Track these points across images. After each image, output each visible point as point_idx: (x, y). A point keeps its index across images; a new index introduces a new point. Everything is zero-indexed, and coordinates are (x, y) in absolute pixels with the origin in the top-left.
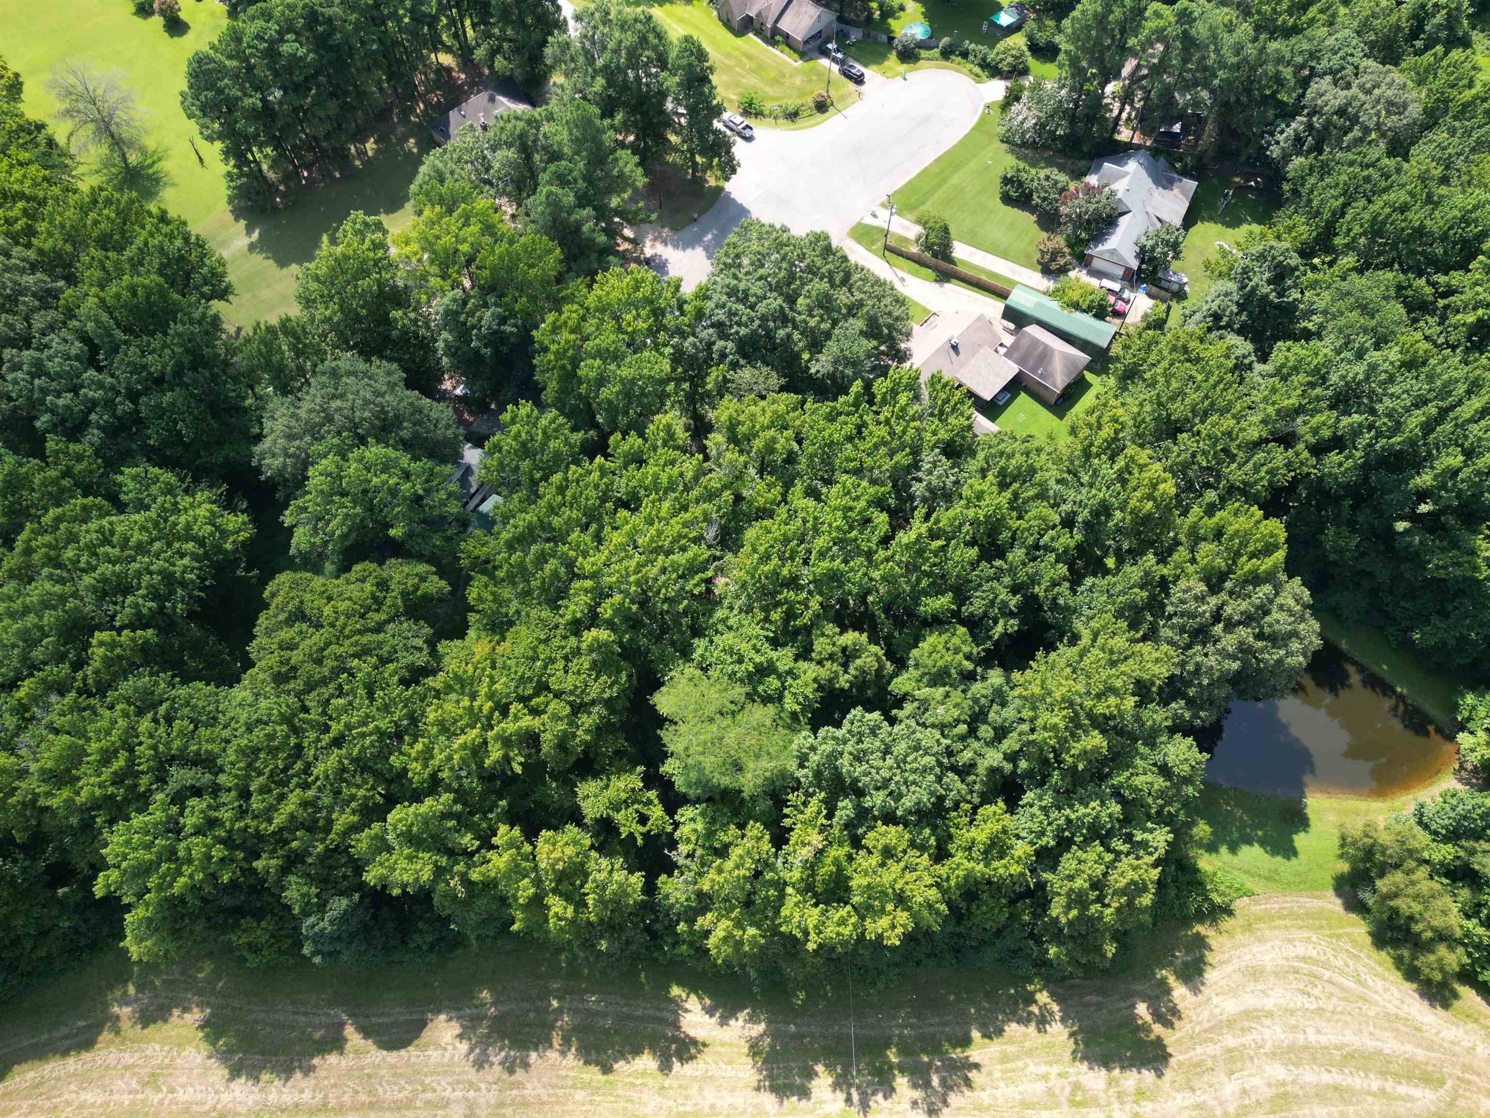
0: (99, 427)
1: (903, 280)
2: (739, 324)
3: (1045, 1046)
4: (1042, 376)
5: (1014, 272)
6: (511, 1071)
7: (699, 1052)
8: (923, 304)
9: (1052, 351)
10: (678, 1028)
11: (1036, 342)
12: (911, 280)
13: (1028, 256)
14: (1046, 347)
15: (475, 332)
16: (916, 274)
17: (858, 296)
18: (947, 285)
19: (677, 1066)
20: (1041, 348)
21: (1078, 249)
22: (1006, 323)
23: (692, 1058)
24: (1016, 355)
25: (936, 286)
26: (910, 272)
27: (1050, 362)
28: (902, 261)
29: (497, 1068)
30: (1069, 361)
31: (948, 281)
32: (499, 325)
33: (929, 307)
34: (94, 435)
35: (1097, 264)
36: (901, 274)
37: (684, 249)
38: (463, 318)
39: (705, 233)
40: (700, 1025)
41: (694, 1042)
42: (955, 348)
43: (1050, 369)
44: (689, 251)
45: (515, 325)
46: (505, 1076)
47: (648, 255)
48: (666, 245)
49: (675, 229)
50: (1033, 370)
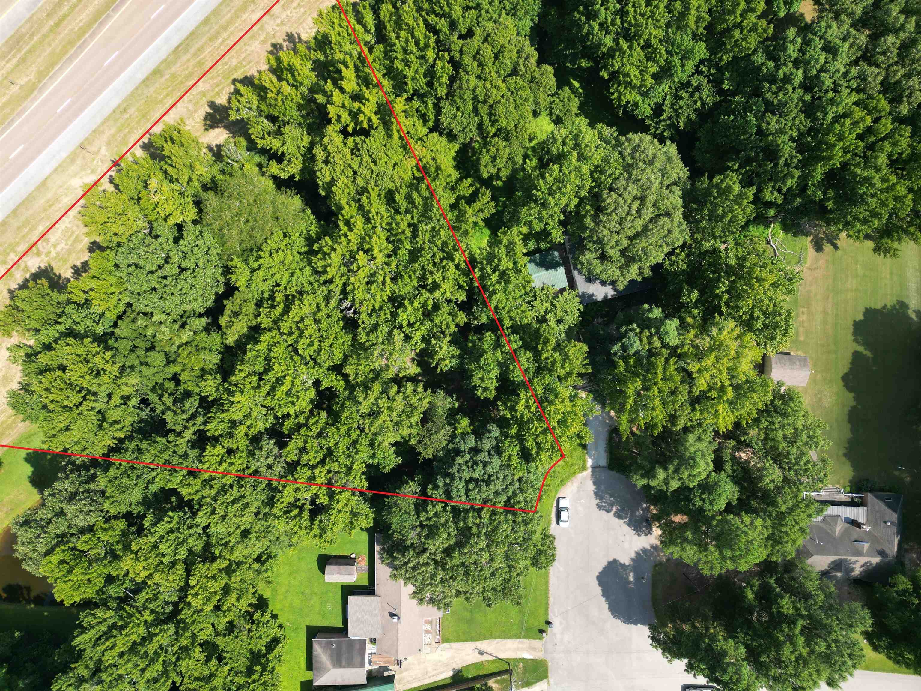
0: (762, 64)
1: (481, 653)
2: (466, 462)
3: (65, 261)
4: (331, 643)
6: (274, 46)
7: (205, 125)
8: (453, 644)
9: (334, 666)
10: (225, 127)
11: (350, 664)
12: (475, 658)
14: (341, 666)
15: (638, 330)
16: (476, 665)
17: (423, 559)
18: (450, 673)
19: (208, 110)
20: (344, 663)
22: (391, 673)
23: (205, 119)
24: (357, 646)
25: (458, 667)
26: (482, 663)
27: (331, 656)
28: (494, 668)
29: (280, 41)
30: (323, 670)
31: (453, 677)
32: (623, 344)
33: (447, 645)
34: (759, 58)
36: (486, 658)
37: (637, 553)
39: (636, 578)
40: (217, 136)
41: (212, 127)
42: (392, 615)
43: (329, 652)
44: (633, 555)
45: (615, 354)
46: (274, 41)
47: (654, 529)
48: (652, 547)
49: (658, 565)
50: (339, 643)
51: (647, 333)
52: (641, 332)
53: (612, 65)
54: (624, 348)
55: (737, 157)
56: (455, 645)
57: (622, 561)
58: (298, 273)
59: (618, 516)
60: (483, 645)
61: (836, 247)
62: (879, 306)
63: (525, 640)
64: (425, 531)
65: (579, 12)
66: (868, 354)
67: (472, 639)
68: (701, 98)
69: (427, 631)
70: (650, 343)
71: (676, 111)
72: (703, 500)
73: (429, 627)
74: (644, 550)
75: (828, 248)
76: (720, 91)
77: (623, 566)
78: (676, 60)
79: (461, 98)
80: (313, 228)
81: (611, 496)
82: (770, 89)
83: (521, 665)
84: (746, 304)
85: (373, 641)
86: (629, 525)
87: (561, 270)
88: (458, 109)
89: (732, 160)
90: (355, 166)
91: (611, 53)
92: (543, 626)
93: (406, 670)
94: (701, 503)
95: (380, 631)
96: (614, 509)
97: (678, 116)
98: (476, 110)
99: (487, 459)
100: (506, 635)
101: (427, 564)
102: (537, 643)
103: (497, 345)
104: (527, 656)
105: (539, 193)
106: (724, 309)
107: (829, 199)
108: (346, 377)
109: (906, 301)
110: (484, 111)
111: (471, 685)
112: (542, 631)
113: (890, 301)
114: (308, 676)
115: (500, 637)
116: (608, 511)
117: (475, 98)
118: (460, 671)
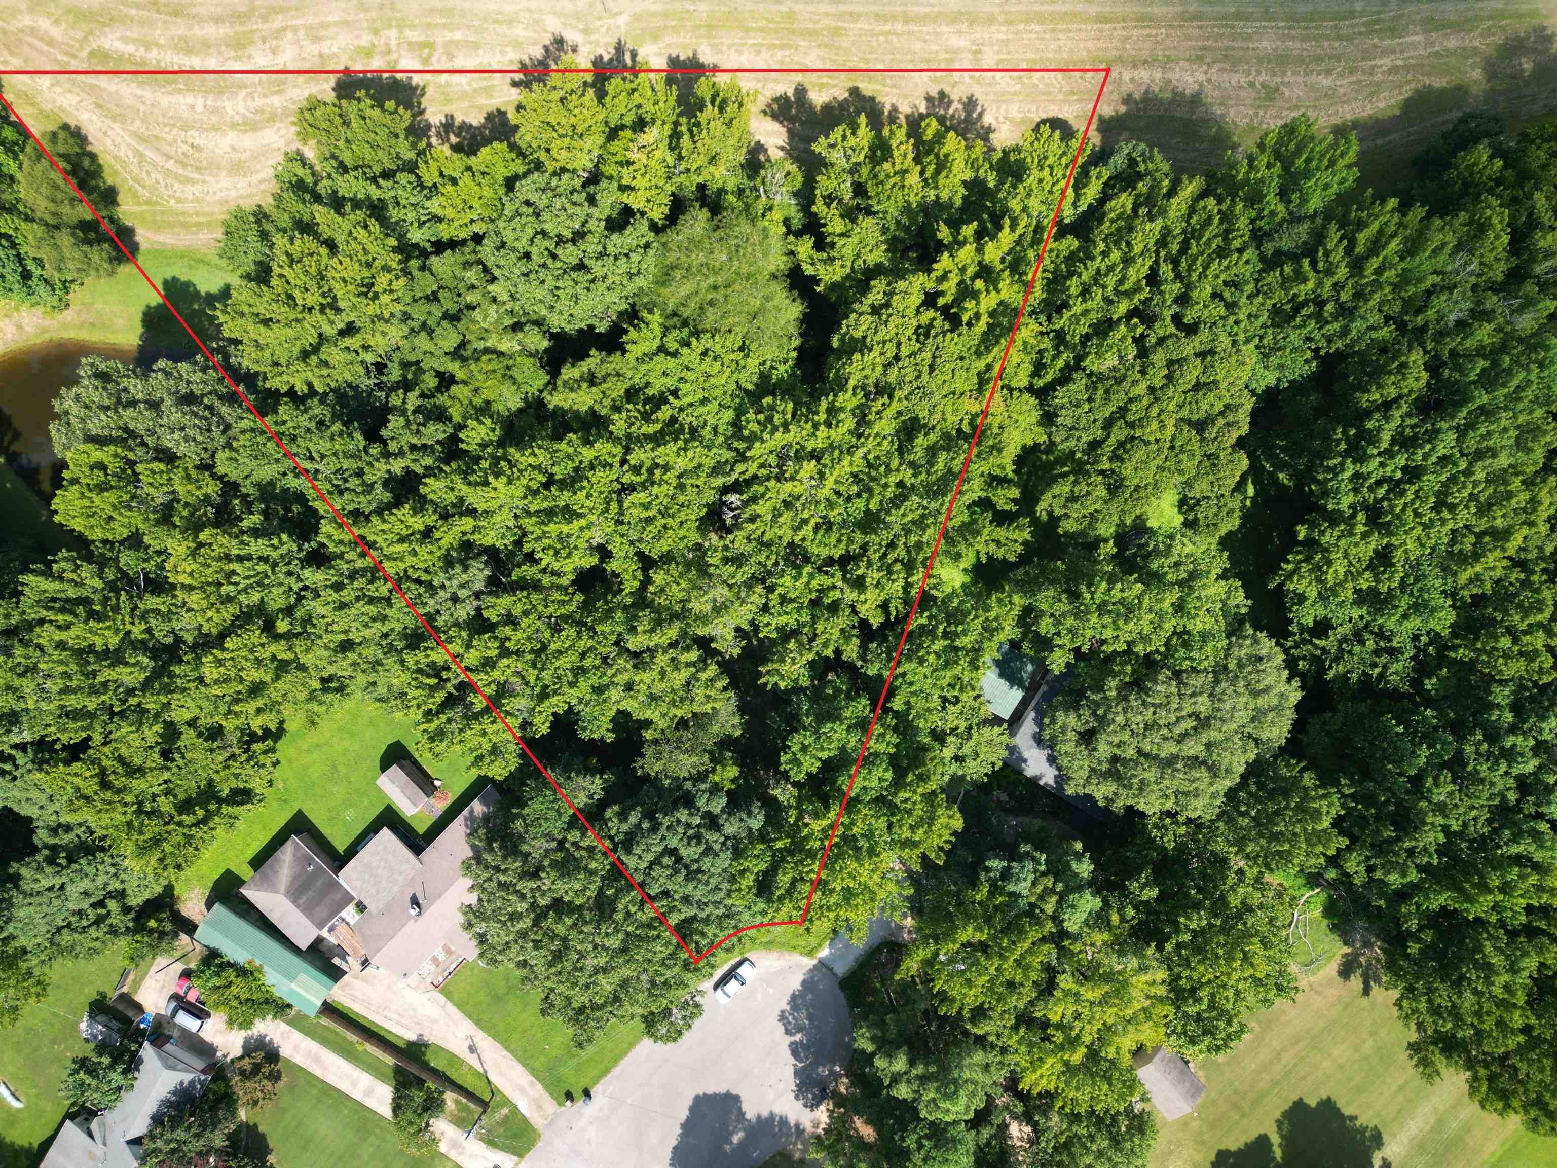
0: (1498, 706)
1: (472, 1049)
2: (688, 826)
3: (448, 101)
4: (310, 862)
5: (317, 1059)
6: (942, 94)
7: (769, 106)
8: (450, 1006)
9: (288, 894)
10: (789, 131)
11: (308, 910)
12: (459, 1049)
13: (292, 1088)
14: (294, 902)
15: (1042, 868)
16: (453, 1058)
17: (526, 886)
18: (412, 1037)
19: (790, 93)
20: (302, 901)
21: (219, 1087)
22: (344, 966)
23: (776, 100)
24: (338, 896)
25: (429, 1038)
26: (462, 1062)
27: (295, 878)
28: (469, 1083)
29: (954, 97)
30: (269, 884)
31: (411, 1044)
32: (1009, 868)
33: (442, 999)
34: (1502, 695)
35: (200, 1064)
36: (472, 1060)
37: (772, 1116)
38: (1060, 887)
39: (742, 1143)
40: (770, 134)
41: (775, 116)
42: (415, 902)
43: (297, 870)
44: (765, 1114)
45: (988, 870)
46: (947, 90)
47: (823, 1107)
48: (797, 1126)
49: (785, 1156)
50: (319, 870)
51: (1049, 882)
52: (1043, 874)
53: (1322, 533)
54: (1006, 875)
55: (1361, 783)
56: (451, 1008)
57: (745, 1107)
58: (713, 407)
59: (795, 1049)
60: (485, 1042)
61: (1366, 991)
62: (1347, 1111)
63: (539, 1086)
64: (559, 856)
65: (1344, 433)
66: (1278, 1153)
67: (479, 1023)
68: (1385, 667)
69: (435, 960)
70: (1041, 898)
71: (1341, 650)
72: (920, 1147)
73: (442, 956)
74: (783, 1121)
75: (1356, 982)
76: (1416, 683)
77: (741, 1114)
78: (1404, 602)
79: (1107, 392)
80: (782, 368)
81: (810, 1017)
82: (1478, 744)
83: (505, 1111)
84: (1202, 972)
85: (361, 907)
86: (796, 1073)
87: (1016, 695)
88: (1090, 400)
89: (1351, 779)
90: (905, 352)
91: (1334, 518)
92: (577, 1093)
93: (365, 980)
94: (914, 1146)
95: (381, 905)
96: (798, 1037)
97: (1337, 659)
98: (1108, 424)
99: (717, 847)
100: (524, 1058)
101: (523, 897)
102: (550, 1105)
103: (863, 725)
104: (524, 1107)
105: (1087, 596)
106: (1169, 947)
107: (1419, 940)
108: (647, 581)
109: (1385, 1137)
110: (1119, 433)
111: (423, 1076)
112: (569, 1096)
113: (1366, 1119)
114: (245, 872)
115: (513, 1052)
116: (788, 1032)
117: (1122, 411)
118: (426, 1045)
